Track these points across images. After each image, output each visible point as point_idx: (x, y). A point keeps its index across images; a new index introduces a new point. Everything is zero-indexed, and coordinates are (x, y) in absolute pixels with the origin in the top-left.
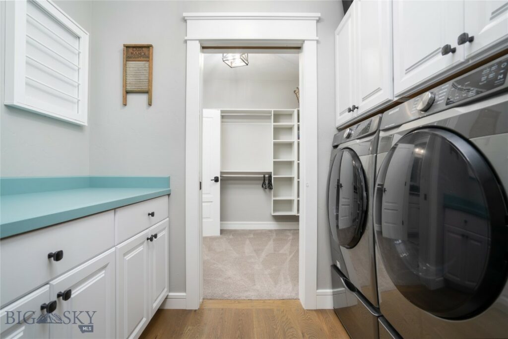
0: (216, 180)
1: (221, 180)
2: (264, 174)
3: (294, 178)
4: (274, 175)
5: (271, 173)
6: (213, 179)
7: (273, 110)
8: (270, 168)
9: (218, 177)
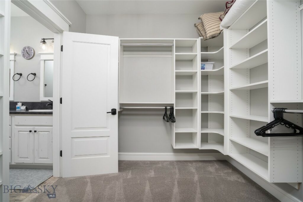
0: (114, 112)
1: (119, 112)
2: (166, 105)
3: (197, 109)
4: (176, 107)
5: (173, 104)
6: (110, 111)
7: (175, 39)
8: (172, 100)
9: (115, 110)
